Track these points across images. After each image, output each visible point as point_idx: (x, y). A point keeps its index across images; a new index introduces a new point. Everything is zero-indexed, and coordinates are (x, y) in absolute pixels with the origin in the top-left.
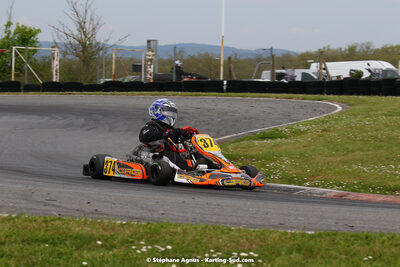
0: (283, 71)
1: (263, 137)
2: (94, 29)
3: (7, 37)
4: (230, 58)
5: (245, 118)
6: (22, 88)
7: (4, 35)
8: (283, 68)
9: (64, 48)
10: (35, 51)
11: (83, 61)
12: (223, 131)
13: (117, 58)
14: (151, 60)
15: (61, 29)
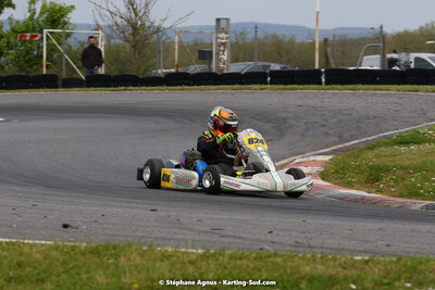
0: (395, 56)
1: (403, 142)
2: (147, 5)
3: (31, 18)
4: (326, 40)
5: (368, 118)
6: (60, 83)
7: (28, 15)
8: (395, 52)
9: (108, 31)
10: (68, 35)
11: (134, 47)
12: (347, 136)
13: (180, 42)
14: (224, 44)
15: (104, 5)
